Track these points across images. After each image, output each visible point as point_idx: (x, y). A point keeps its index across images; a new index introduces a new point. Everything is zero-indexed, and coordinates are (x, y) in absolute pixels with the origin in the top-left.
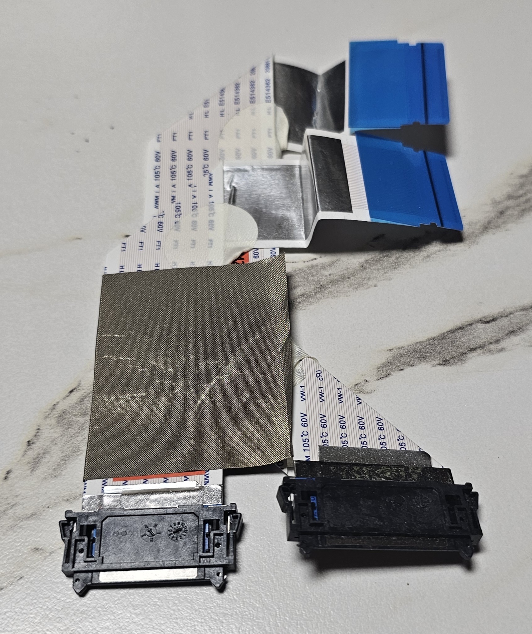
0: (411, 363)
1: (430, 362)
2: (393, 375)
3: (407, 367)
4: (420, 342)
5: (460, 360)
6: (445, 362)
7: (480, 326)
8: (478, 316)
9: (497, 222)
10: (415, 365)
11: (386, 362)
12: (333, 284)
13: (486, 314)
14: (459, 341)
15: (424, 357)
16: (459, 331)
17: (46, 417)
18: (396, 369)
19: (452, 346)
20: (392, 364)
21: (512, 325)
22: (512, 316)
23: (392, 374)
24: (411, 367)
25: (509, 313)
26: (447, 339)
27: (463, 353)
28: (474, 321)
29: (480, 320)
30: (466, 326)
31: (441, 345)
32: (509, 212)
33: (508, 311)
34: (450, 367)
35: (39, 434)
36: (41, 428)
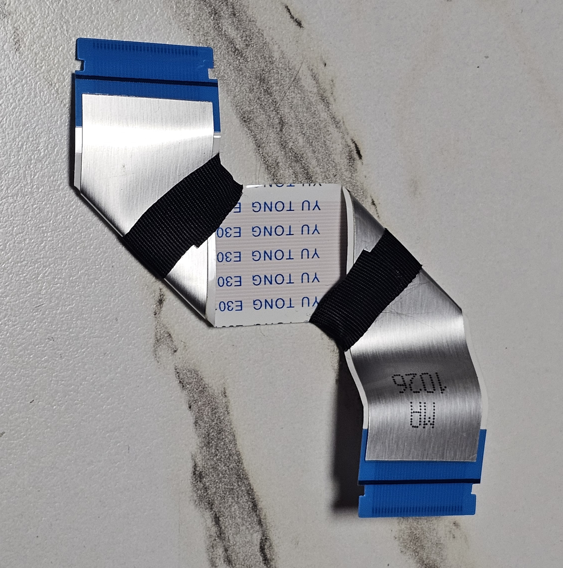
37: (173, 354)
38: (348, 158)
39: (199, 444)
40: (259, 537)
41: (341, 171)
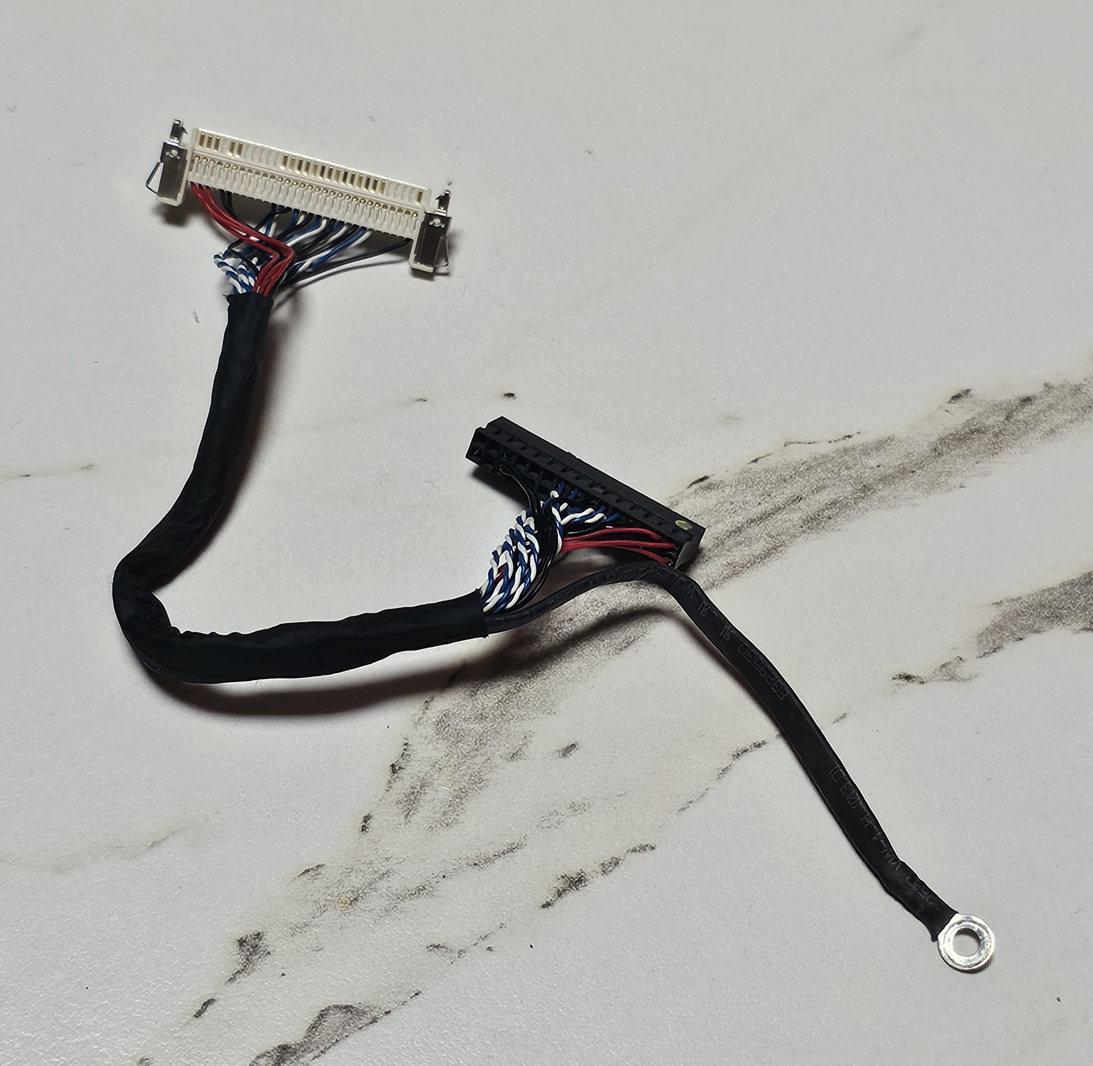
0: (1036, 627)
1: (1070, 625)
2: (1005, 649)
3: (1030, 634)
4: (1048, 590)
10: (1044, 631)
11: (992, 625)
12: (886, 484)
15: (1057, 617)
17: (416, 724)
18: (1011, 637)
20: (1003, 630)
23: (1004, 646)
24: (1036, 634)
31: (1085, 595)
35: (408, 753)
36: (410, 743)
37: (964, 661)
38: (709, 491)
41: (725, 496)
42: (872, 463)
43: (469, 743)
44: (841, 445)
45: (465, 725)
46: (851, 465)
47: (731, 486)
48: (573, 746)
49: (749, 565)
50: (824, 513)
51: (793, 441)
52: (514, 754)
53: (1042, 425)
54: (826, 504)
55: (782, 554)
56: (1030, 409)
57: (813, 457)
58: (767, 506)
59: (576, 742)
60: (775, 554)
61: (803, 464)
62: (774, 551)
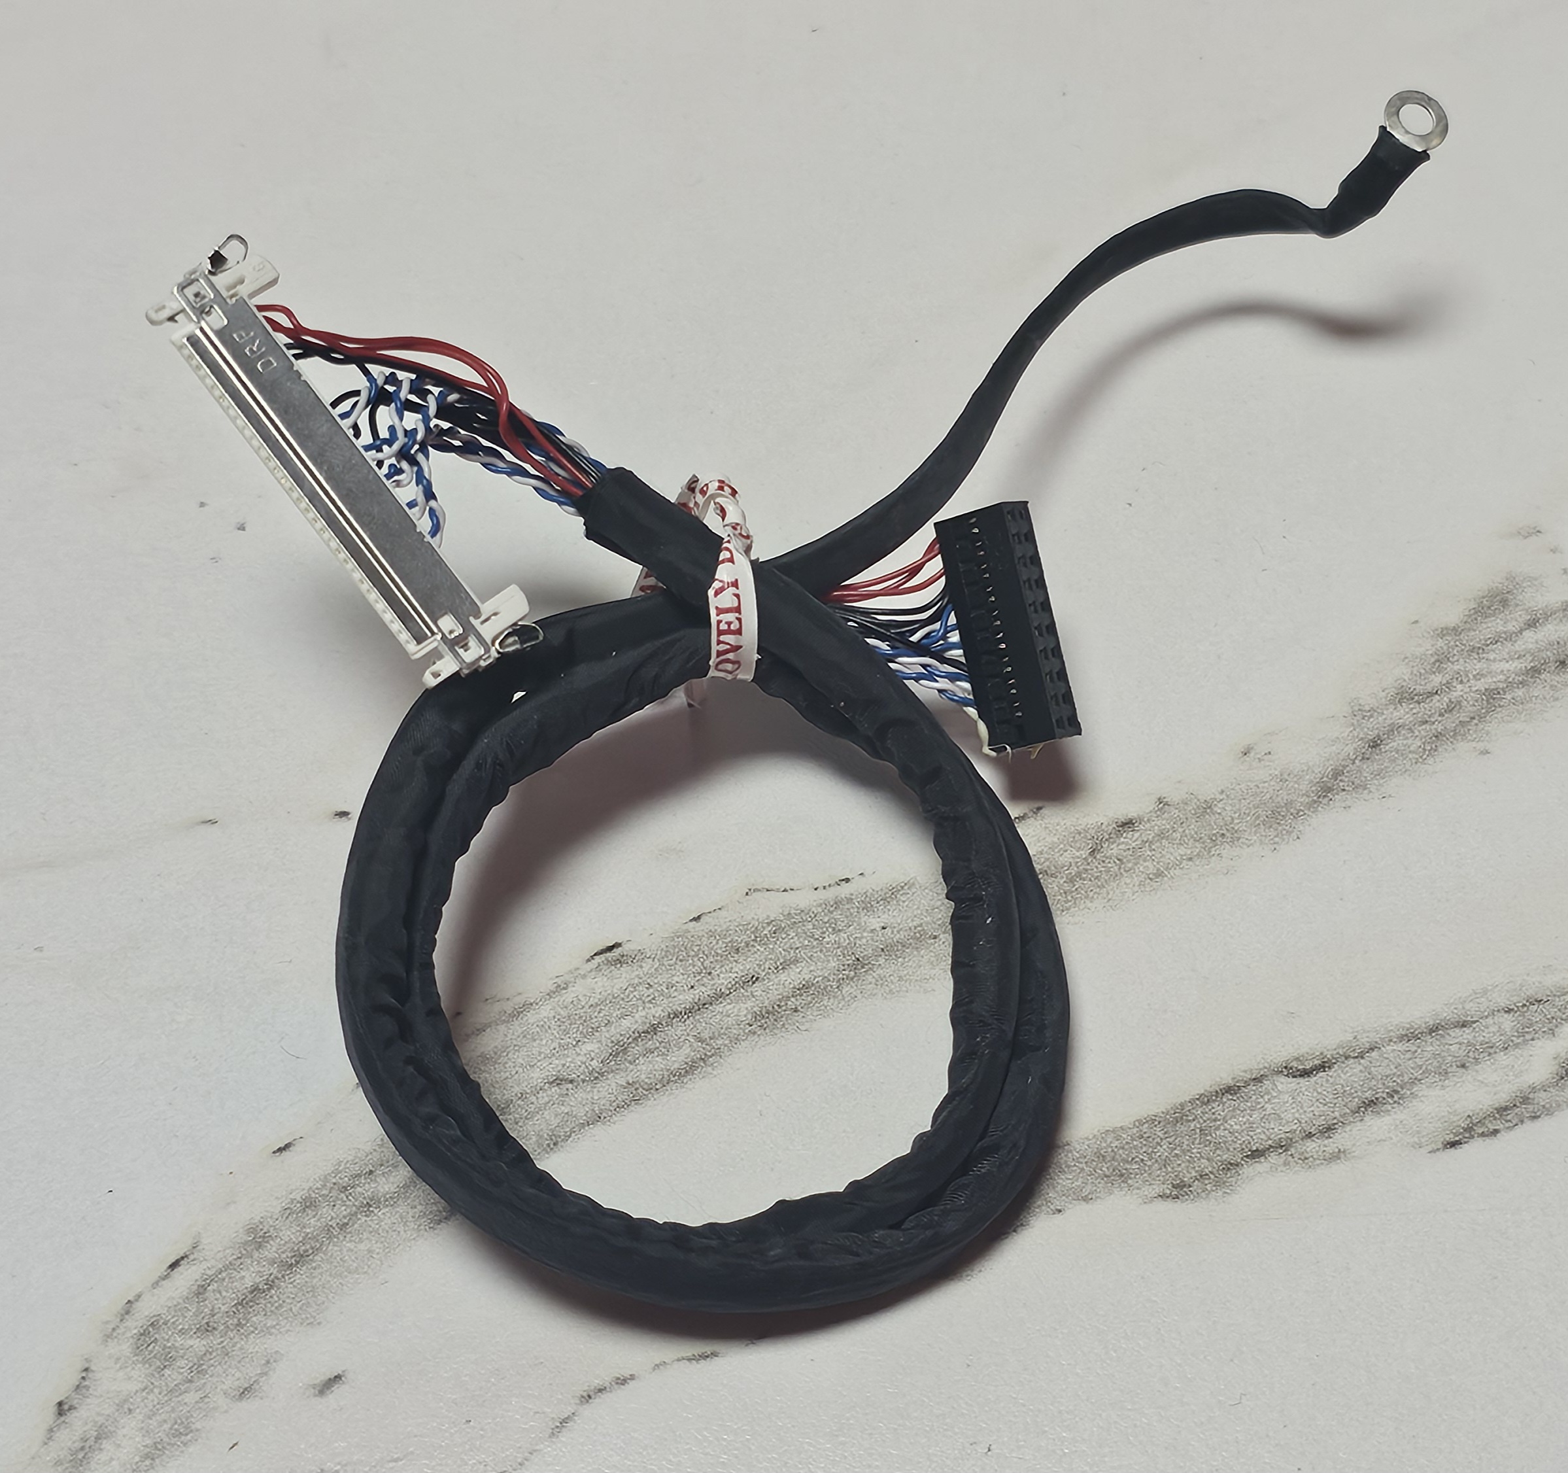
0: (1085, 1193)
1: (1138, 1189)
2: (1032, 1227)
3: (1075, 1203)
4: (1113, 1131)
5: (1219, 1184)
6: (1179, 1190)
7: (1285, 1084)
8: (1281, 1054)
9: (1360, 771)
10: (1097, 1197)
12: (890, 956)
13: (1304, 1050)
14: (1222, 1128)
15: (1121, 1176)
16: (1225, 1100)
17: (108, 1337)
18: (1043, 1208)
19: (1200, 1144)
20: (1033, 1195)
21: (1374, 1083)
22: (1374, 1054)
23: (1031, 1223)
24: (1084, 1205)
25: (1367, 1046)
26: (1189, 1121)
27: (1231, 1164)
28: (1269, 1069)
29: (1286, 1067)
30: (1247, 1084)
31: (1170, 1140)
32: (1397, 742)
33: (1365, 1041)
34: (1190, 1205)
35: (86, 1383)
36: (93, 1368)
38: (619, 966)
39: (1124, 1192)
40: (1283, 1079)
41: (642, 975)
42: (875, 923)
43: (182, 1370)
44: (830, 894)
45: (179, 1341)
46: (840, 926)
47: (653, 961)
48: (338, 1378)
49: (657, 1087)
50: (789, 1003)
51: (759, 887)
52: (246, 1389)
53: (1145, 864)
54: (794, 988)
55: (713, 1069)
56: (1131, 839)
57: (785, 913)
58: (703, 991)
59: (344, 1371)
60: (703, 1067)
61: (768, 924)
62: (702, 1064)
